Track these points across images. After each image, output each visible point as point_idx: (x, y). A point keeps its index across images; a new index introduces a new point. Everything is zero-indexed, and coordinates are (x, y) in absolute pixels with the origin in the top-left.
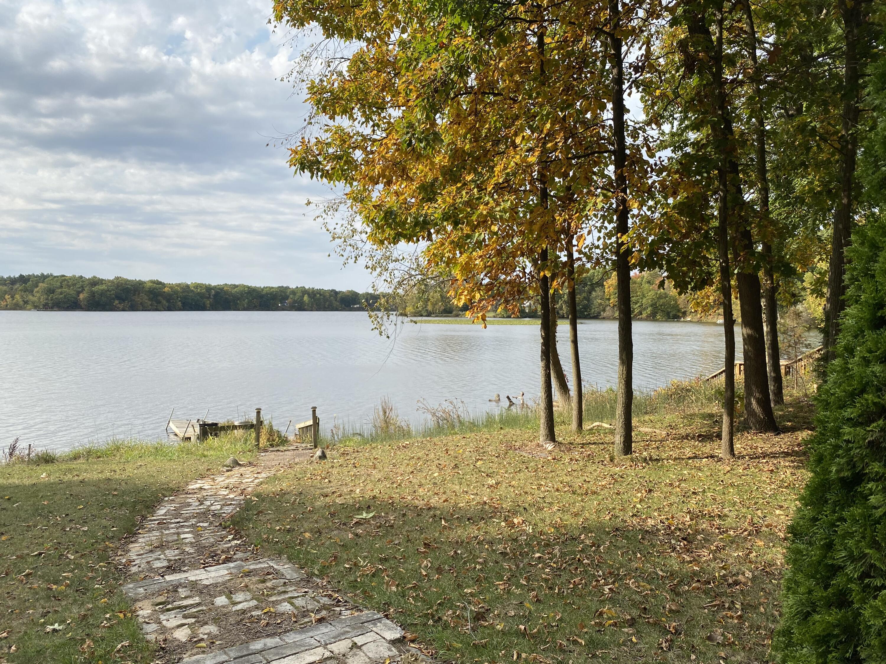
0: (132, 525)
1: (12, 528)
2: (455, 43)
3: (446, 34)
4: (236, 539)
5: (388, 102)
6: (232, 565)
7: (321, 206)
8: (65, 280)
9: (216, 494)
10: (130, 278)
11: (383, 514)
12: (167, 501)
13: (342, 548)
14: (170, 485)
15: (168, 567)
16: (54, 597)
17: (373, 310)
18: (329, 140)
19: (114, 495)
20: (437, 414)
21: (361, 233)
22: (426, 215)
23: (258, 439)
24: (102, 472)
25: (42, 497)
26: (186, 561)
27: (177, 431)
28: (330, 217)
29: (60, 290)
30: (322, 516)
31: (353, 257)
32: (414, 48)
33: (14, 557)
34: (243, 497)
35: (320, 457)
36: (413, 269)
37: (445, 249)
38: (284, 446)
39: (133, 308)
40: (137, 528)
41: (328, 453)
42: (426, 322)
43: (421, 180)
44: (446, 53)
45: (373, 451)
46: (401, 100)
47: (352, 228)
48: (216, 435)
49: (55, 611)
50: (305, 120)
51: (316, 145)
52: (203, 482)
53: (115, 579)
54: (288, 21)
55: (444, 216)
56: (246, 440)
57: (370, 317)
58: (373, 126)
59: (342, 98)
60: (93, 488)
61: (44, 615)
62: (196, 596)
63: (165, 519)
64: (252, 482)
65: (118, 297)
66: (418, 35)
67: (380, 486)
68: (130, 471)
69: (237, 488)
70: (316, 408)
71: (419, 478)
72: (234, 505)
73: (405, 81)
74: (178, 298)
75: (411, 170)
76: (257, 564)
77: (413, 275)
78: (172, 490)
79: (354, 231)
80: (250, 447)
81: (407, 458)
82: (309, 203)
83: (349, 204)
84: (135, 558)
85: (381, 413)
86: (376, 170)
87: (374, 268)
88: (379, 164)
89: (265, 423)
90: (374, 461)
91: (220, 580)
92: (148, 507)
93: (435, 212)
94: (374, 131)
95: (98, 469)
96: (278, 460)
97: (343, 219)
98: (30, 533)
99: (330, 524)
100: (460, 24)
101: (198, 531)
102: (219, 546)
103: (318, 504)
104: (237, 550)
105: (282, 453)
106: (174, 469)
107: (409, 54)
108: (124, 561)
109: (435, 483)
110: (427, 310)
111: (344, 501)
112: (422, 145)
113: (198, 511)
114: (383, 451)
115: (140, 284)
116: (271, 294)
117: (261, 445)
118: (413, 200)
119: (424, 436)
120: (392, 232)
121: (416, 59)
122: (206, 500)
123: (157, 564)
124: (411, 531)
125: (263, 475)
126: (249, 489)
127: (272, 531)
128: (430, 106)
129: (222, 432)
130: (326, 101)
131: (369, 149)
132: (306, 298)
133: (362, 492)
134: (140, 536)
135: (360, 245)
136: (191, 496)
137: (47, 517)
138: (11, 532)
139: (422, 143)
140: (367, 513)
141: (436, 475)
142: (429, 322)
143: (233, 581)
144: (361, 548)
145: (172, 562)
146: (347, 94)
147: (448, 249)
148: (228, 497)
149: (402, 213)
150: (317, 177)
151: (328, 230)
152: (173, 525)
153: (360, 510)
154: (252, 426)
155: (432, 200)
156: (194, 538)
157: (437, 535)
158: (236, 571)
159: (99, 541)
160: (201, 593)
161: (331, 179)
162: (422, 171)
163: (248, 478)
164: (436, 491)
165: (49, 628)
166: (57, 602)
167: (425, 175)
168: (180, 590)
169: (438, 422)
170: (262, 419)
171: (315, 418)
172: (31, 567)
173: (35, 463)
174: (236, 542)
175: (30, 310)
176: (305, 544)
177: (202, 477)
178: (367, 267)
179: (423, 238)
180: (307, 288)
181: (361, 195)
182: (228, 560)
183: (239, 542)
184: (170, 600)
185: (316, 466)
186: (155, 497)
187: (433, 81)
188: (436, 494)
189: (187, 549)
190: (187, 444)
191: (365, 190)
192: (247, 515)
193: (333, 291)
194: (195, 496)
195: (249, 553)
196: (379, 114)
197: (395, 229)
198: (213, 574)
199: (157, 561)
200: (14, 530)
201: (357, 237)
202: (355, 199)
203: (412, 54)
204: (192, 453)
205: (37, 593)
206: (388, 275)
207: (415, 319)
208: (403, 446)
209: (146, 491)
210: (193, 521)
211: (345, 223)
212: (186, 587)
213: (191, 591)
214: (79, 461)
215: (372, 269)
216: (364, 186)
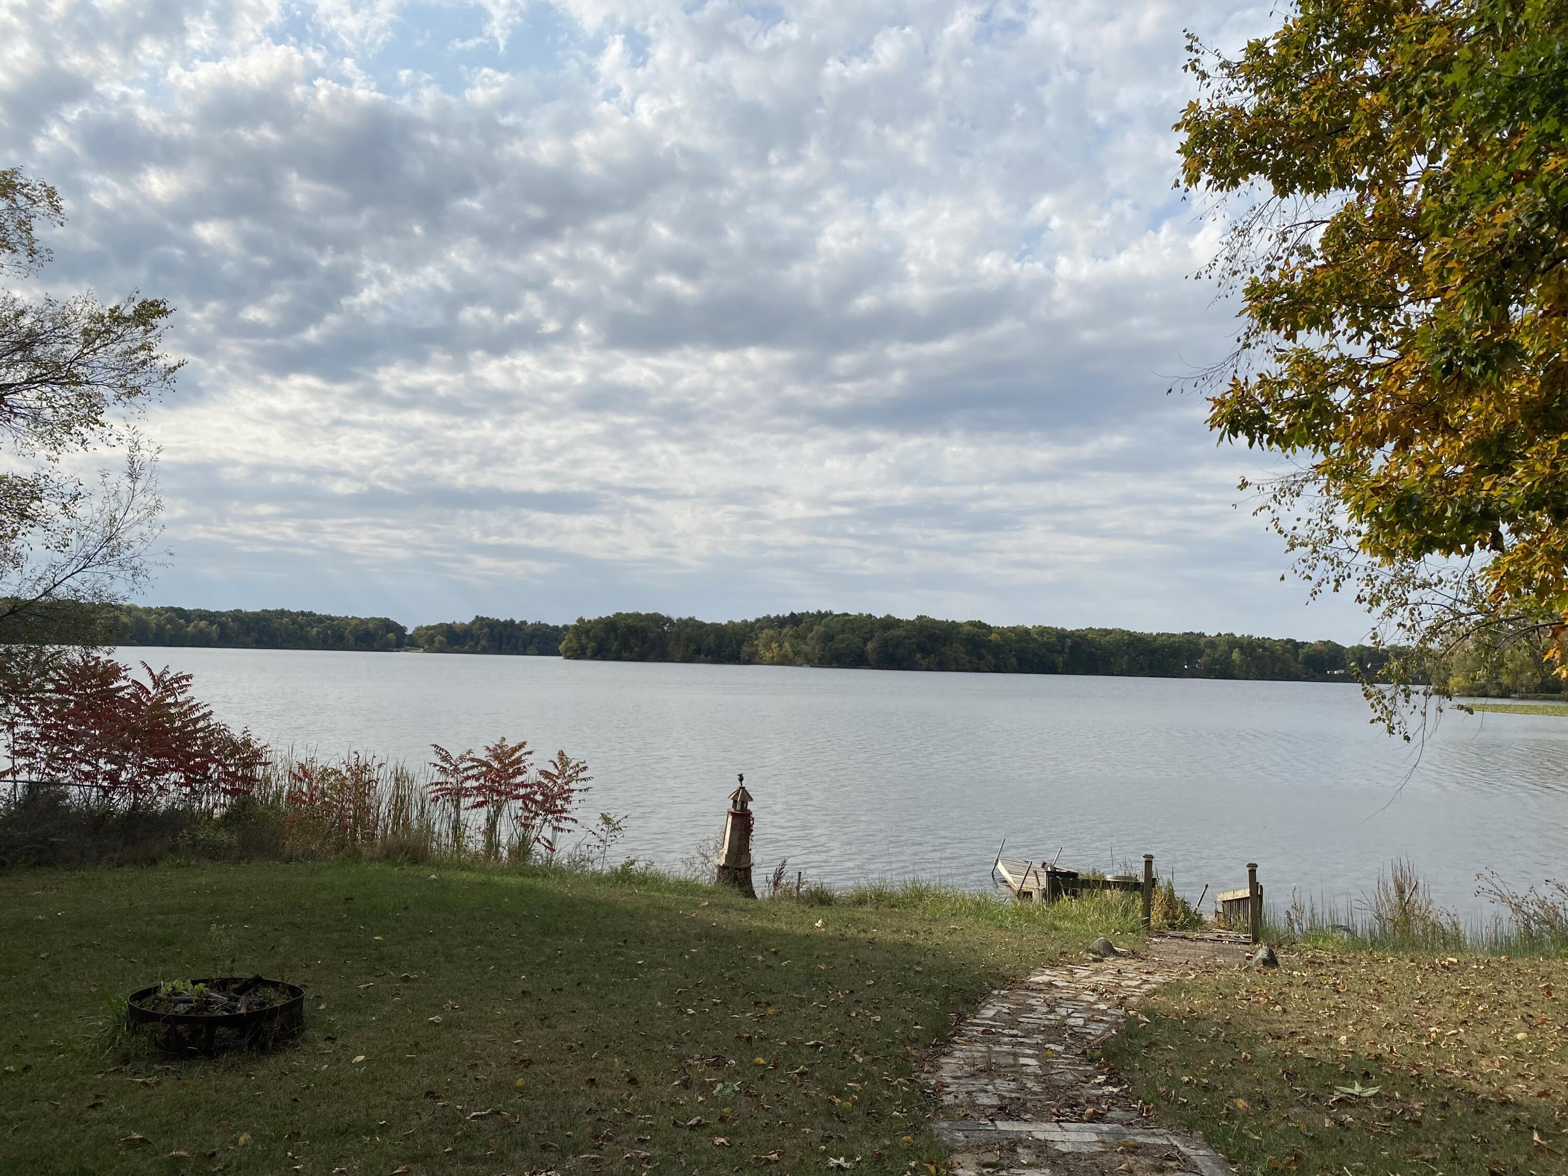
0: (944, 1026)
1: (780, 997)
2: (1548, 169)
3: (1528, 151)
4: (1111, 1084)
5: (1404, 293)
6: (1105, 1127)
7: (1268, 489)
8: (849, 620)
9: (1075, 998)
10: (939, 618)
11: (1397, 1095)
12: (997, 996)
13: (1310, 1143)
14: (1001, 970)
15: (1001, 1108)
16: (838, 1116)
17: (1371, 683)
18: (1285, 376)
19: (917, 972)
20: (1525, 909)
21: (1347, 534)
22: (1489, 500)
23: (1147, 910)
24: (898, 931)
25: (817, 957)
26: (1028, 1105)
27: (1009, 877)
28: (1286, 507)
29: (841, 636)
30: (1271, 1074)
31: (1332, 579)
32: (1458, 188)
33: (784, 1043)
34: (1121, 1012)
35: (1265, 962)
36: (1462, 601)
37: (1534, 563)
38: (1194, 930)
39: (942, 666)
40: (952, 1032)
41: (1281, 955)
42: (1496, 708)
43: (1478, 430)
44: (1529, 190)
45: (1375, 966)
46: (1431, 286)
47: (1329, 526)
48: (1074, 894)
49: (840, 1137)
50: (1239, 340)
51: (1259, 388)
52: (1054, 973)
53: (921, 1108)
54: (1209, 183)
55: (1530, 501)
56: (1126, 912)
57: (1368, 696)
58: (1373, 341)
59: (1310, 300)
60: (887, 955)
61: (826, 1140)
62: (1045, 1167)
63: (994, 1026)
64: (1138, 987)
65: (921, 649)
66: (1467, 162)
67: (1393, 1038)
68: (939, 936)
69: (1113, 993)
70: (1256, 866)
71: (1479, 1036)
72: (1107, 1022)
73: (1439, 255)
74: (1011, 651)
75: (1455, 411)
76: (1148, 1136)
77: (1463, 615)
78: (1005, 979)
79: (1334, 531)
80: (1133, 923)
81: (1452, 991)
82: (1244, 485)
83: (1323, 483)
84: (949, 1080)
85: (1393, 893)
86: (1379, 422)
87: (1375, 601)
88: (1386, 410)
89: (1160, 883)
90: (1378, 987)
91: (1085, 1149)
92: (967, 1001)
93: (1509, 495)
94: (1373, 350)
95: (892, 926)
96: (1184, 954)
97: (1310, 510)
98: (803, 1010)
99: (1287, 1092)
100: (1558, 131)
101: (1047, 1057)
102: (1082, 1090)
103: (1261, 1050)
104: (1113, 1104)
105: (1193, 944)
106: (1006, 944)
107: (1447, 200)
108: (933, 1082)
109: (1518, 1054)
110: (1500, 684)
111: (1314, 1055)
112: (1476, 369)
113: (1046, 1022)
114: (1397, 969)
115: (953, 628)
116: (1171, 646)
117: (1152, 923)
118: (1460, 469)
119: (1493, 952)
120: (1412, 537)
121: (1462, 209)
122: (1059, 1005)
123: (983, 1100)
124: (1461, 1142)
125: (1158, 978)
126: (1133, 999)
127: (1173, 1081)
128: (1493, 294)
129: (1085, 891)
130: (1279, 308)
131: (1363, 383)
132: (1236, 655)
133: (1353, 1043)
134: (956, 1046)
135: (1346, 557)
136: (1034, 994)
137: (826, 990)
138: (780, 1005)
139: (1474, 365)
140: (1362, 1085)
141: (1520, 1036)
142: (1506, 709)
143: (1107, 1157)
144: (1351, 1152)
145: (1006, 1101)
146: (1319, 291)
147: (1541, 563)
148: (1096, 1006)
149: (1435, 499)
150: (1260, 443)
151: (1280, 532)
152: (1006, 1039)
153: (1347, 1076)
154: (1137, 886)
155: (1502, 469)
156: (1040, 1067)
157: (1521, 1160)
158: (1111, 1139)
159: (897, 1042)
160: (1054, 1163)
161: (1287, 445)
162: (1479, 412)
163: (1130, 979)
164: (1519, 1070)
165: (833, 1162)
166: (842, 1125)
167: (1486, 420)
168: (1020, 1150)
169: (1528, 926)
170: (1154, 876)
171: (1254, 886)
172: (806, 1062)
173: (807, 902)
174: (1110, 1088)
175: (801, 665)
176: (1236, 1118)
177: (1053, 965)
178: (1360, 600)
179: (1483, 545)
180: (1238, 635)
181: (1348, 466)
182: (1097, 1118)
183: (1116, 1090)
184: (1006, 1162)
185: (1258, 978)
186: (978, 987)
187: (1500, 247)
188: (1519, 1075)
189: (1029, 1085)
190: (1025, 903)
191: (1354, 456)
192: (1131, 1044)
193: (1289, 641)
194: (1042, 995)
195: (1134, 1114)
196: (1386, 318)
197: (1418, 530)
198: (1073, 1137)
199: (982, 1094)
200: (783, 1002)
201: (1339, 543)
202: (1335, 475)
203: (1453, 200)
204: (1034, 921)
205: (815, 1105)
206: (1407, 614)
207: (1465, 702)
208: (1443, 966)
209: (964, 974)
210: (1039, 1038)
211: (1315, 517)
212: (1029, 1147)
213: (1038, 1156)
214: (865, 909)
215: (1371, 602)
216: (1353, 450)
